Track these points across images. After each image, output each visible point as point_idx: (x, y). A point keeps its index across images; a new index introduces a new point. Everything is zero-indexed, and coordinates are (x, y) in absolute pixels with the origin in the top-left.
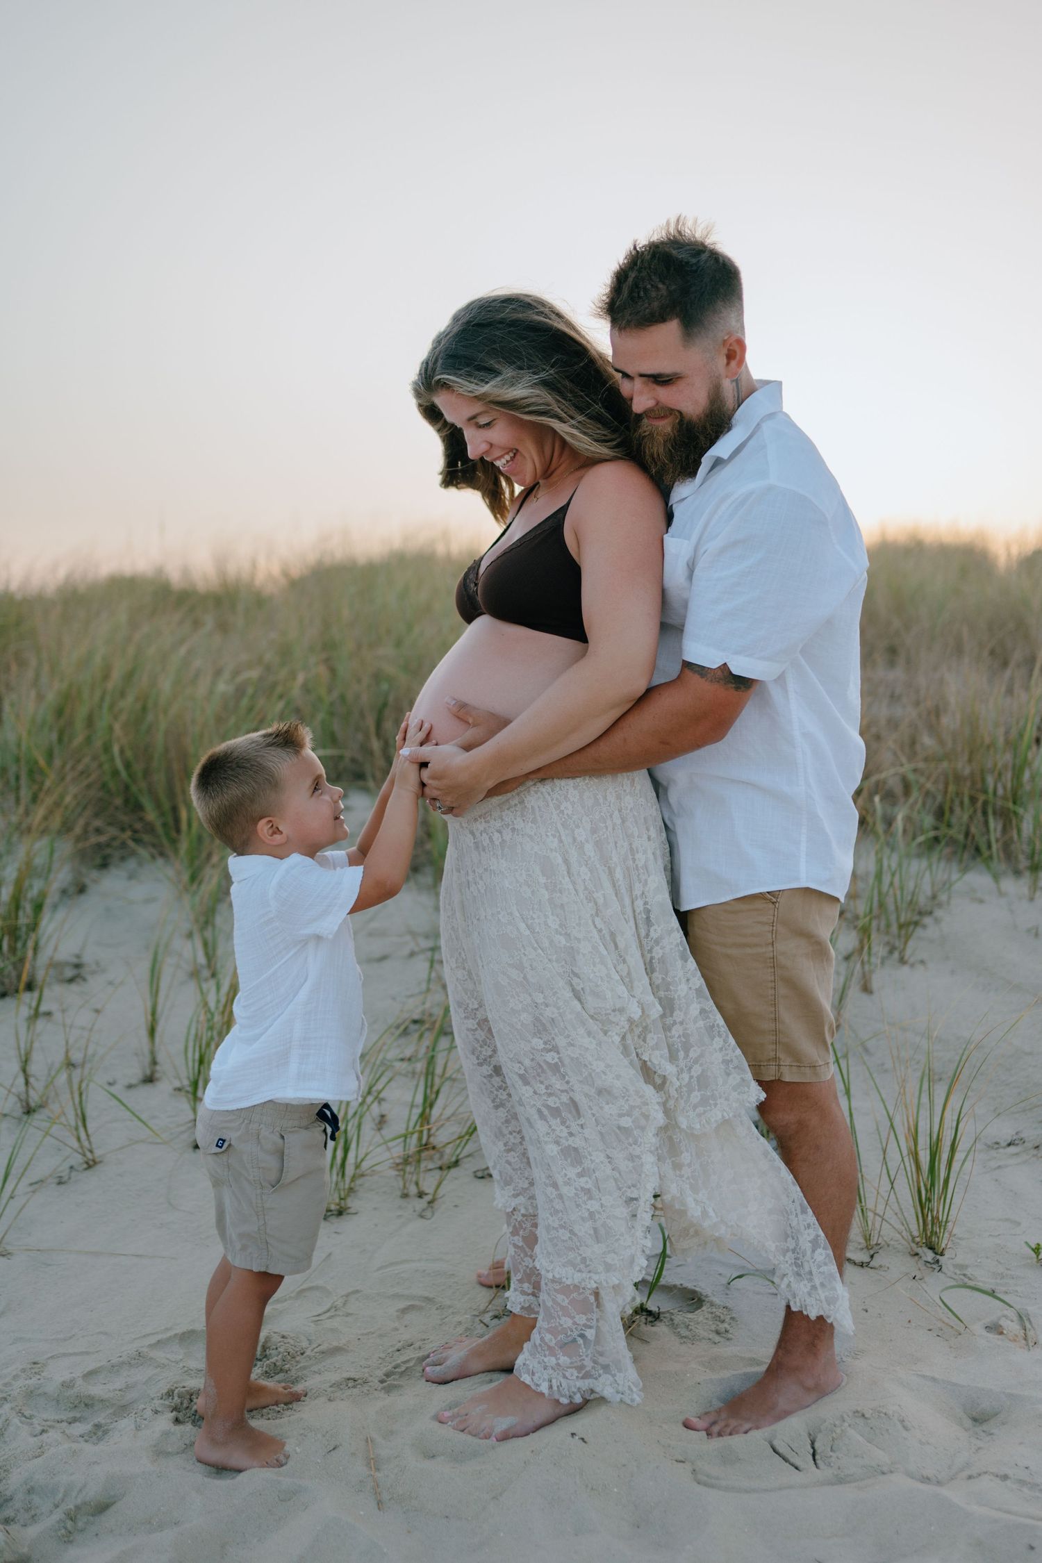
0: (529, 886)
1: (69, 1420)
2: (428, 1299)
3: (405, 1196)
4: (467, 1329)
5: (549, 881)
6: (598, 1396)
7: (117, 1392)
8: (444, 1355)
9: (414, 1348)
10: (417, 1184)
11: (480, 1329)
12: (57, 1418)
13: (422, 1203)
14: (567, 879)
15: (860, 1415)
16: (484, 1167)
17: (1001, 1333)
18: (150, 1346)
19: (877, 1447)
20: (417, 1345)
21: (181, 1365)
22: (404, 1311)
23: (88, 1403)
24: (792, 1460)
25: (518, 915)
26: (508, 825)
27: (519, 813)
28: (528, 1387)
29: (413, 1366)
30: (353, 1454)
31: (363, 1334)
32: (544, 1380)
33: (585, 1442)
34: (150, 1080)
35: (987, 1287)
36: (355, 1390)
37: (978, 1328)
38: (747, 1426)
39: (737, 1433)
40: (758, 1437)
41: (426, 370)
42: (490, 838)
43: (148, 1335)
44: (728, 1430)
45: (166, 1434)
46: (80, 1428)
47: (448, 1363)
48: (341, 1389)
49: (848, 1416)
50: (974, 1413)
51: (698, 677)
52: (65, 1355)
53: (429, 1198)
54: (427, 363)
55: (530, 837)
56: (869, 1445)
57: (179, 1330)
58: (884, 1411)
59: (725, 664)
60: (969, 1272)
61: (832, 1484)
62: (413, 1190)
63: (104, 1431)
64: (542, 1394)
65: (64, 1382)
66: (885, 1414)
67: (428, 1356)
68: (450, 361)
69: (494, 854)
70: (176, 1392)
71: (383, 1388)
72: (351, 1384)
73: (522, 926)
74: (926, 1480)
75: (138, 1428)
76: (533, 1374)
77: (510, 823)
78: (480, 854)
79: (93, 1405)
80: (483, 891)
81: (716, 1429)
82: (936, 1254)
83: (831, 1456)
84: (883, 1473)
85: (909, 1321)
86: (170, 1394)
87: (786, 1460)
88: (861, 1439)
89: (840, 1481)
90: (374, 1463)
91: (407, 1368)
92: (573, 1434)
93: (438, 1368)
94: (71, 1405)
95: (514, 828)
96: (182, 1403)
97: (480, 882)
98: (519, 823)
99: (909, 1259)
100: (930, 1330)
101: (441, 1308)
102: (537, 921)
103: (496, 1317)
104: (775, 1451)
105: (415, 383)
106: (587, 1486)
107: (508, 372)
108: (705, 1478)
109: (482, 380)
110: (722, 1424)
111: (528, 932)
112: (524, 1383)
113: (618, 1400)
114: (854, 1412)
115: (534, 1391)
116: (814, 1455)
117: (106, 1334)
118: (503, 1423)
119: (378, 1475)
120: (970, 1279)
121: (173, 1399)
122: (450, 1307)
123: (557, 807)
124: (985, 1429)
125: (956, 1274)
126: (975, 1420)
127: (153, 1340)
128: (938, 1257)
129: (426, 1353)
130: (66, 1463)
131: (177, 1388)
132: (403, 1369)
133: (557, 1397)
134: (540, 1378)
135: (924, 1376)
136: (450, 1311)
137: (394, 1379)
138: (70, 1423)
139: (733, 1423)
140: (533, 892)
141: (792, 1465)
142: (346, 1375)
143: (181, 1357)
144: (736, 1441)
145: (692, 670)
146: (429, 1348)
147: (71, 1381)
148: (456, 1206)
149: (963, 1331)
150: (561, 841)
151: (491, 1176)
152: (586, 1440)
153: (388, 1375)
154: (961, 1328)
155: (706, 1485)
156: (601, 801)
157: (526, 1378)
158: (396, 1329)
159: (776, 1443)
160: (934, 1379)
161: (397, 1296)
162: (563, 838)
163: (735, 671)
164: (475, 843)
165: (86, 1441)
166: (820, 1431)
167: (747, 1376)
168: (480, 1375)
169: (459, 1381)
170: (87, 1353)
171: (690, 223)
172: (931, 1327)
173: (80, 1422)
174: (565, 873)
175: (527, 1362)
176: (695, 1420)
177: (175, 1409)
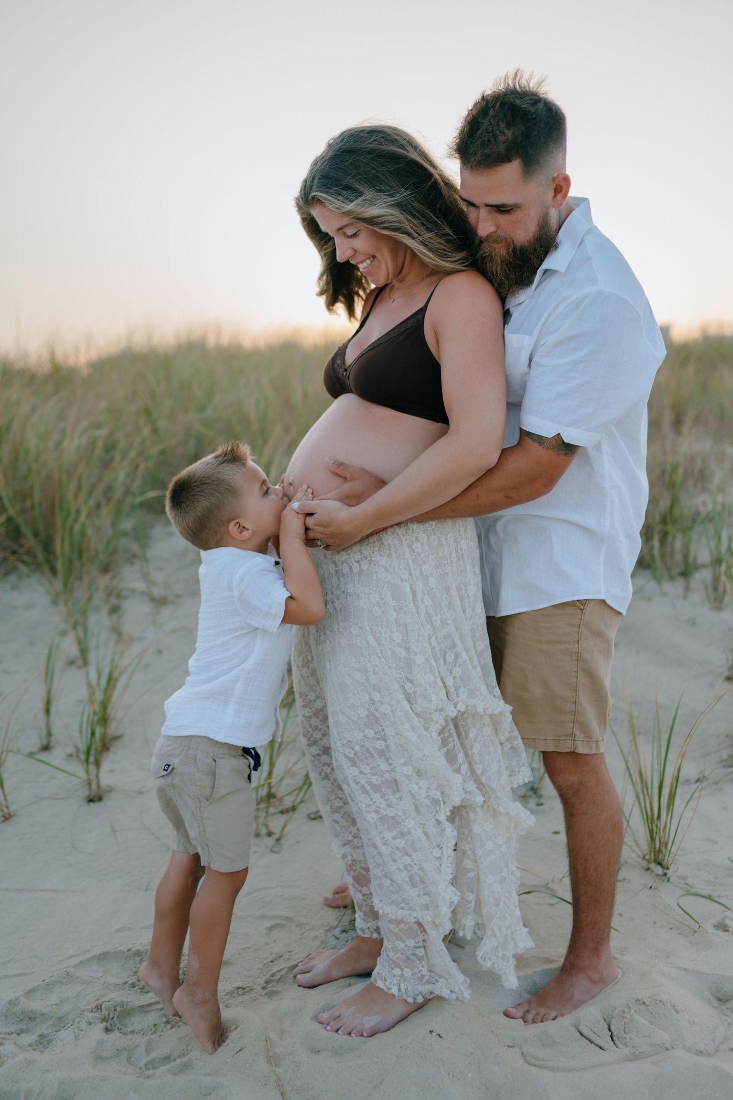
0: (380, 607)
1: (18, 1032)
2: (288, 919)
3: (258, 835)
4: (322, 942)
5: (397, 604)
6: (435, 995)
7: (54, 1007)
8: (311, 964)
9: (284, 959)
10: (266, 826)
11: (333, 941)
12: (8, 1030)
13: (271, 841)
14: (412, 604)
15: (641, 1002)
16: (315, 810)
17: (727, 931)
18: (75, 966)
19: (658, 1028)
20: (286, 956)
21: (102, 981)
22: (271, 929)
23: (32, 1017)
24: (596, 1042)
25: (368, 629)
26: (366, 558)
27: (376, 549)
28: (382, 990)
29: (286, 974)
30: (256, 1054)
31: (242, 949)
32: (394, 985)
33: (441, 1037)
34: (46, 748)
35: (705, 893)
36: (244, 997)
37: (708, 926)
38: (553, 1014)
39: (547, 1020)
40: (566, 1022)
41: (305, 187)
42: (350, 568)
43: (73, 956)
44: (540, 1018)
45: (101, 1042)
46: (27, 1039)
47: (314, 971)
48: (234, 997)
49: (632, 1003)
50: (719, 995)
51: (538, 445)
52: (7, 977)
53: (276, 836)
54: (306, 181)
55: (385, 568)
56: (651, 1026)
57: (97, 951)
58: (659, 999)
59: (559, 434)
60: (689, 881)
61: (631, 1060)
62: (264, 831)
63: (48, 1041)
64: (394, 995)
65: (10, 1000)
66: (661, 1001)
67: (296, 966)
68: (322, 181)
69: (351, 579)
70: (104, 1005)
71: (266, 994)
72: (241, 992)
73: (371, 638)
74: (699, 1053)
75: (77, 1038)
76: (385, 980)
77: (368, 556)
78: (339, 579)
79: (35, 1018)
80: (338, 609)
81: (530, 1017)
82: (663, 868)
83: (626, 1038)
84: (667, 1049)
85: (655, 923)
86: (99, 1008)
87: (592, 1042)
88: (645, 1022)
89: (636, 1057)
90: (273, 1060)
91: (282, 976)
92: (431, 1032)
93: (307, 975)
94: (18, 1020)
95: (372, 560)
96: (109, 1015)
97: (337, 601)
98: (376, 557)
99: (644, 872)
100: (671, 929)
101: (299, 925)
102: (383, 635)
103: (343, 931)
104: (582, 1035)
105: (297, 199)
106: (449, 1074)
107: (369, 194)
108: (534, 1060)
109: (347, 199)
110: (533, 1013)
111: (375, 644)
112: (378, 987)
113: (455, 998)
114: (636, 1001)
115: (386, 993)
116: (612, 1037)
117: (37, 957)
118: (370, 1021)
119: (278, 1070)
120: (691, 887)
121: (101, 1011)
122: (306, 924)
123: (410, 546)
124: (728, 1007)
125: (680, 883)
126: (720, 1000)
127: (76, 961)
128: (665, 871)
129: (294, 963)
130: (23, 1072)
131: (104, 1002)
132: (278, 977)
133: (405, 997)
134: (391, 983)
135: (679, 968)
136: (307, 927)
137: (273, 986)
138: (18, 1034)
139: (542, 1011)
140: (383, 612)
141: (597, 1045)
142: (236, 985)
143: (101, 975)
144: (549, 1026)
145: (532, 439)
146: (296, 959)
147: (16, 999)
148: (298, 842)
149: (697, 930)
150: (410, 574)
151: (321, 817)
152: (441, 1035)
153: (267, 982)
154: (696, 926)
155: (535, 1066)
156: (444, 542)
157: (380, 984)
158: (267, 944)
159: (581, 1028)
160: (686, 970)
161: (263, 917)
162: (413, 571)
163: (566, 440)
164: (335, 570)
165: (35, 1050)
166: (613, 1017)
167: (545, 973)
168: (340, 981)
169: (324, 985)
170: (25, 974)
171: (526, 76)
172: (671, 926)
173: (26, 1033)
174: (411, 599)
175: (381, 972)
176: (513, 1011)
177: (104, 1020)
